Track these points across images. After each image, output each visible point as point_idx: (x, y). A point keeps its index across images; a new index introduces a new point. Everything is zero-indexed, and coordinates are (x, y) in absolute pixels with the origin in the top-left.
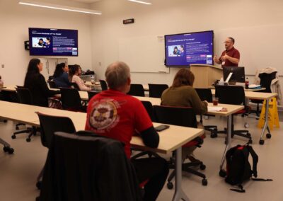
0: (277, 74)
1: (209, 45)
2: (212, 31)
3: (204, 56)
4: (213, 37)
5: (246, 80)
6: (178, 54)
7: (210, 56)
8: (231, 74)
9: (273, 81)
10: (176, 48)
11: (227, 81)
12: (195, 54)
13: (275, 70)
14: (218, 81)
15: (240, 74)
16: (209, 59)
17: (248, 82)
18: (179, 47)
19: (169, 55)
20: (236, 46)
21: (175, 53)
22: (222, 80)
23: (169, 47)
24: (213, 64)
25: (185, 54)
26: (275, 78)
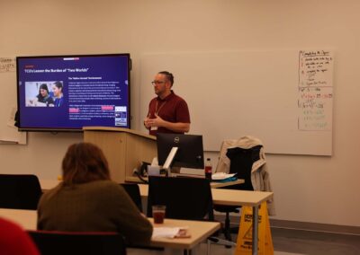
0: (263, 151)
1: (121, 85)
2: (128, 55)
3: (109, 107)
4: (130, 68)
5: (207, 163)
6: (50, 101)
7: (123, 109)
8: (174, 150)
9: (256, 166)
10: (44, 87)
11: (167, 165)
12: (88, 102)
13: (258, 142)
14: (145, 166)
15: (192, 151)
16: (121, 115)
17: (210, 168)
18: (52, 86)
19: (28, 104)
20: (178, 89)
21: (41, 98)
22: (155, 162)
23: (28, 84)
24: (129, 126)
25: (66, 102)
26: (258, 158)
